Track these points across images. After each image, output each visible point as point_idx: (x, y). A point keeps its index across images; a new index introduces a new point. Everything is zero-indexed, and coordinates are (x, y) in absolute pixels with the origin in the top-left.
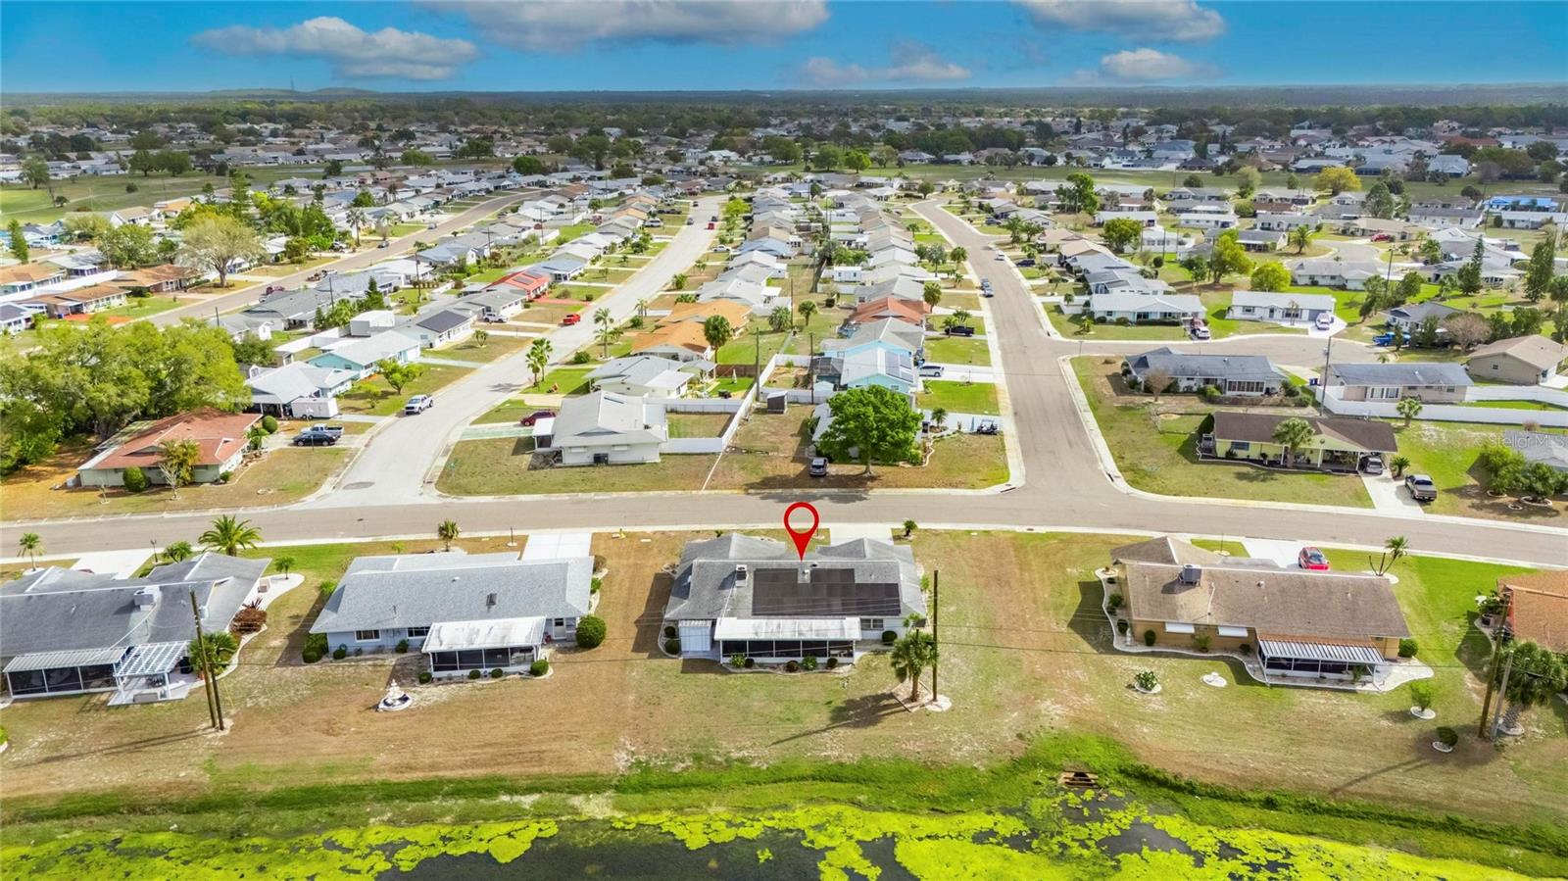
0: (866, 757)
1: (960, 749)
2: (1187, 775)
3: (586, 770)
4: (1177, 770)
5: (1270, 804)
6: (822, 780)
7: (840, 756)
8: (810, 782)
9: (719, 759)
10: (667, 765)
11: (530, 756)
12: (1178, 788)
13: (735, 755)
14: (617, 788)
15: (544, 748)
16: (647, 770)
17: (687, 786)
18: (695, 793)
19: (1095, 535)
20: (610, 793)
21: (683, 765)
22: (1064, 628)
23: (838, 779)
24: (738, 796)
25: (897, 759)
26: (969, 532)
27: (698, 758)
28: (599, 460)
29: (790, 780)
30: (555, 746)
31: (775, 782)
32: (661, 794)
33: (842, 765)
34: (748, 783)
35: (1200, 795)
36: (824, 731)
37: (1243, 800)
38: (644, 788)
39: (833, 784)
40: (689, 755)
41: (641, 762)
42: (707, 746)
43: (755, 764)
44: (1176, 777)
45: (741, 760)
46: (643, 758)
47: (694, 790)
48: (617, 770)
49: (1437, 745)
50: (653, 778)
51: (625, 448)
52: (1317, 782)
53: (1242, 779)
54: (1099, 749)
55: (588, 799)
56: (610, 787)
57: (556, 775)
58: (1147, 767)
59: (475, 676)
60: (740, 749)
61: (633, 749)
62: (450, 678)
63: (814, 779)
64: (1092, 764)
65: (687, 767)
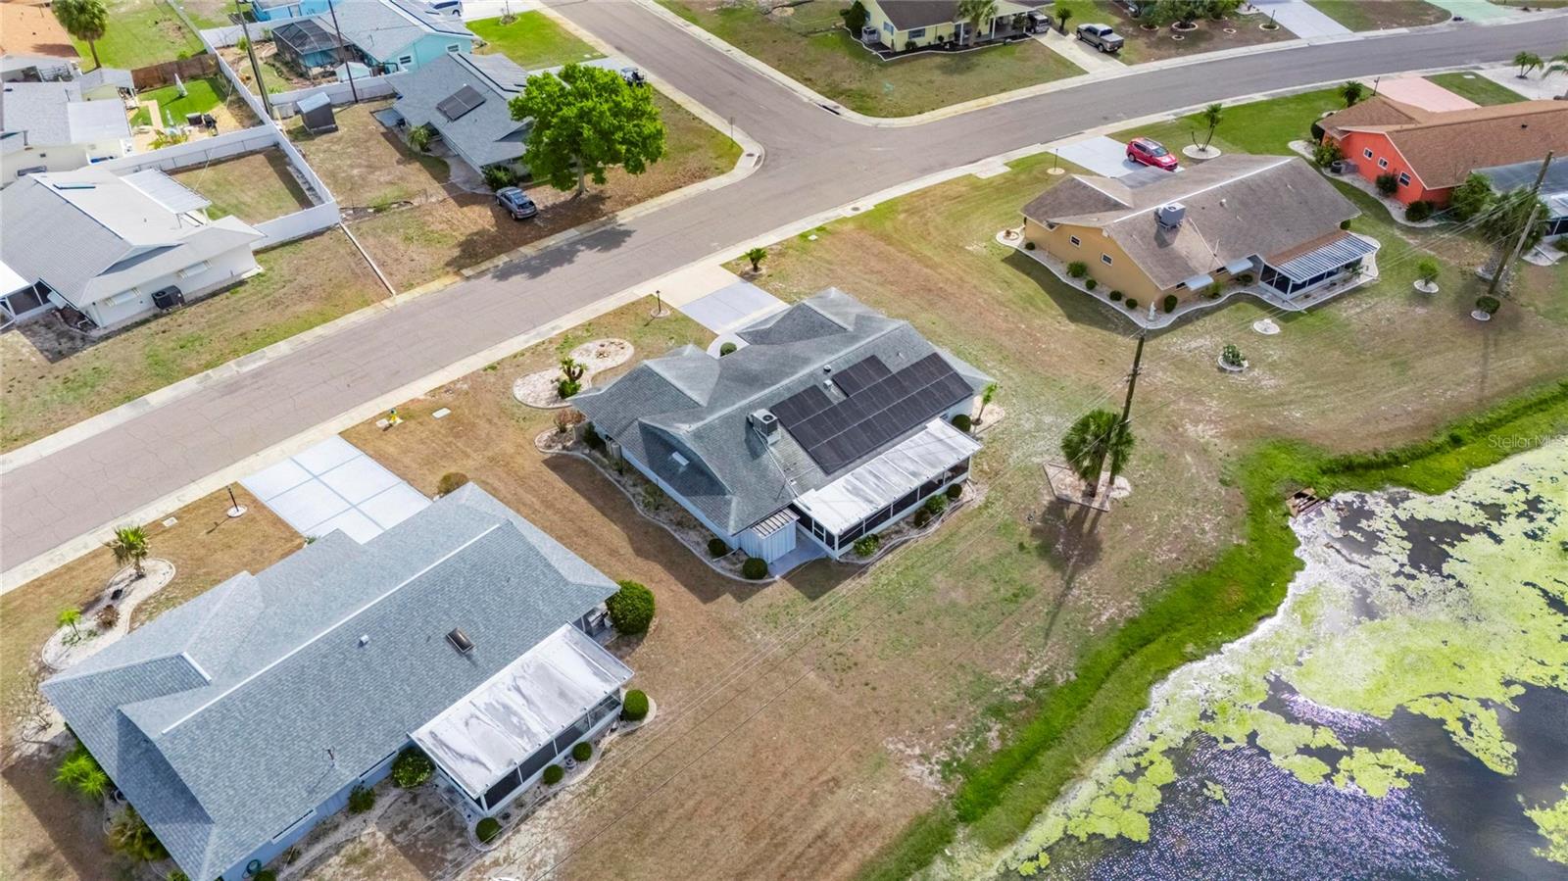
0: (1143, 596)
1: (1203, 532)
2: (1383, 448)
3: (904, 822)
4: (1370, 444)
5: (1456, 441)
6: (1133, 652)
7: (1121, 611)
8: (1128, 663)
9: (1019, 698)
10: (979, 746)
11: (813, 852)
12: (1384, 465)
13: (1029, 680)
14: (965, 818)
15: (818, 826)
16: (967, 770)
17: (1029, 758)
18: (1046, 761)
19: (923, 193)
20: (961, 832)
21: (993, 734)
22: (1073, 327)
23: (1147, 641)
25: (1172, 580)
26: (804, 236)
27: (997, 712)
28: (166, 300)
29: (1108, 674)
30: (826, 815)
31: (1099, 687)
32: (1016, 789)
33: (1132, 621)
34: (1079, 708)
35: (1406, 463)
36: (1069, 588)
37: (1437, 449)
38: (990, 795)
39: (1145, 650)
40: (983, 715)
41: (947, 765)
42: (990, 690)
43: (1060, 681)
44: (1375, 455)
45: (1041, 683)
46: (943, 755)
47: (1041, 759)
48: (936, 794)
49: (1476, 314)
50: (986, 775)
51: (204, 268)
52: (1464, 400)
53: (1417, 429)
54: (1283, 459)
55: (950, 860)
56: (954, 822)
57: (879, 854)
58: (1345, 456)
59: (553, 777)
60: (1023, 668)
61: (917, 751)
62: (519, 803)
63: (1126, 656)
64: (1297, 478)
65: (1002, 733)
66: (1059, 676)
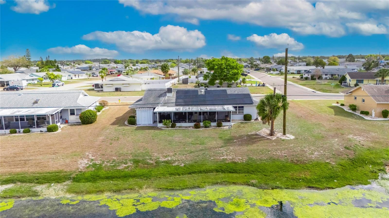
0: (251, 159)
6: (223, 172)
7: (234, 159)
8: (215, 173)
9: (151, 162)
10: (114, 166)
13: (162, 159)
16: (99, 169)
17: (126, 177)
18: (132, 181)
20: (68, 182)
21: (125, 166)
24: (163, 182)
27: (136, 162)
29: (200, 172)
31: (190, 173)
32: (106, 182)
33: (235, 163)
34: (171, 174)
36: (221, 147)
38: (94, 178)
39: (230, 175)
40: (130, 160)
41: (96, 165)
45: (166, 162)
46: (98, 162)
47: (131, 180)
48: (78, 169)
50: (103, 173)
55: (49, 187)
56: (69, 179)
60: (166, 157)
63: (217, 171)
65: (128, 167)
66: (177, 163)
